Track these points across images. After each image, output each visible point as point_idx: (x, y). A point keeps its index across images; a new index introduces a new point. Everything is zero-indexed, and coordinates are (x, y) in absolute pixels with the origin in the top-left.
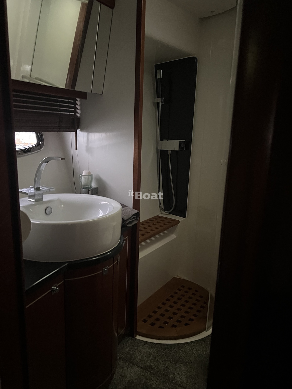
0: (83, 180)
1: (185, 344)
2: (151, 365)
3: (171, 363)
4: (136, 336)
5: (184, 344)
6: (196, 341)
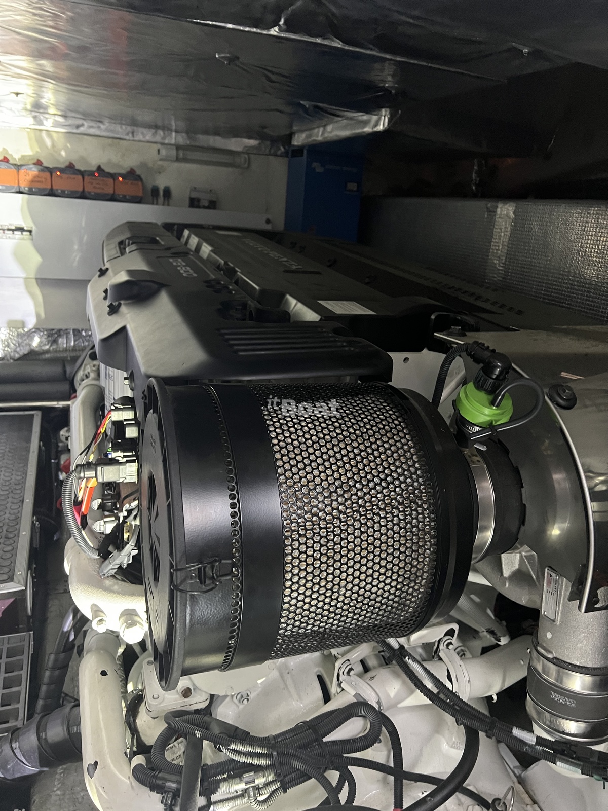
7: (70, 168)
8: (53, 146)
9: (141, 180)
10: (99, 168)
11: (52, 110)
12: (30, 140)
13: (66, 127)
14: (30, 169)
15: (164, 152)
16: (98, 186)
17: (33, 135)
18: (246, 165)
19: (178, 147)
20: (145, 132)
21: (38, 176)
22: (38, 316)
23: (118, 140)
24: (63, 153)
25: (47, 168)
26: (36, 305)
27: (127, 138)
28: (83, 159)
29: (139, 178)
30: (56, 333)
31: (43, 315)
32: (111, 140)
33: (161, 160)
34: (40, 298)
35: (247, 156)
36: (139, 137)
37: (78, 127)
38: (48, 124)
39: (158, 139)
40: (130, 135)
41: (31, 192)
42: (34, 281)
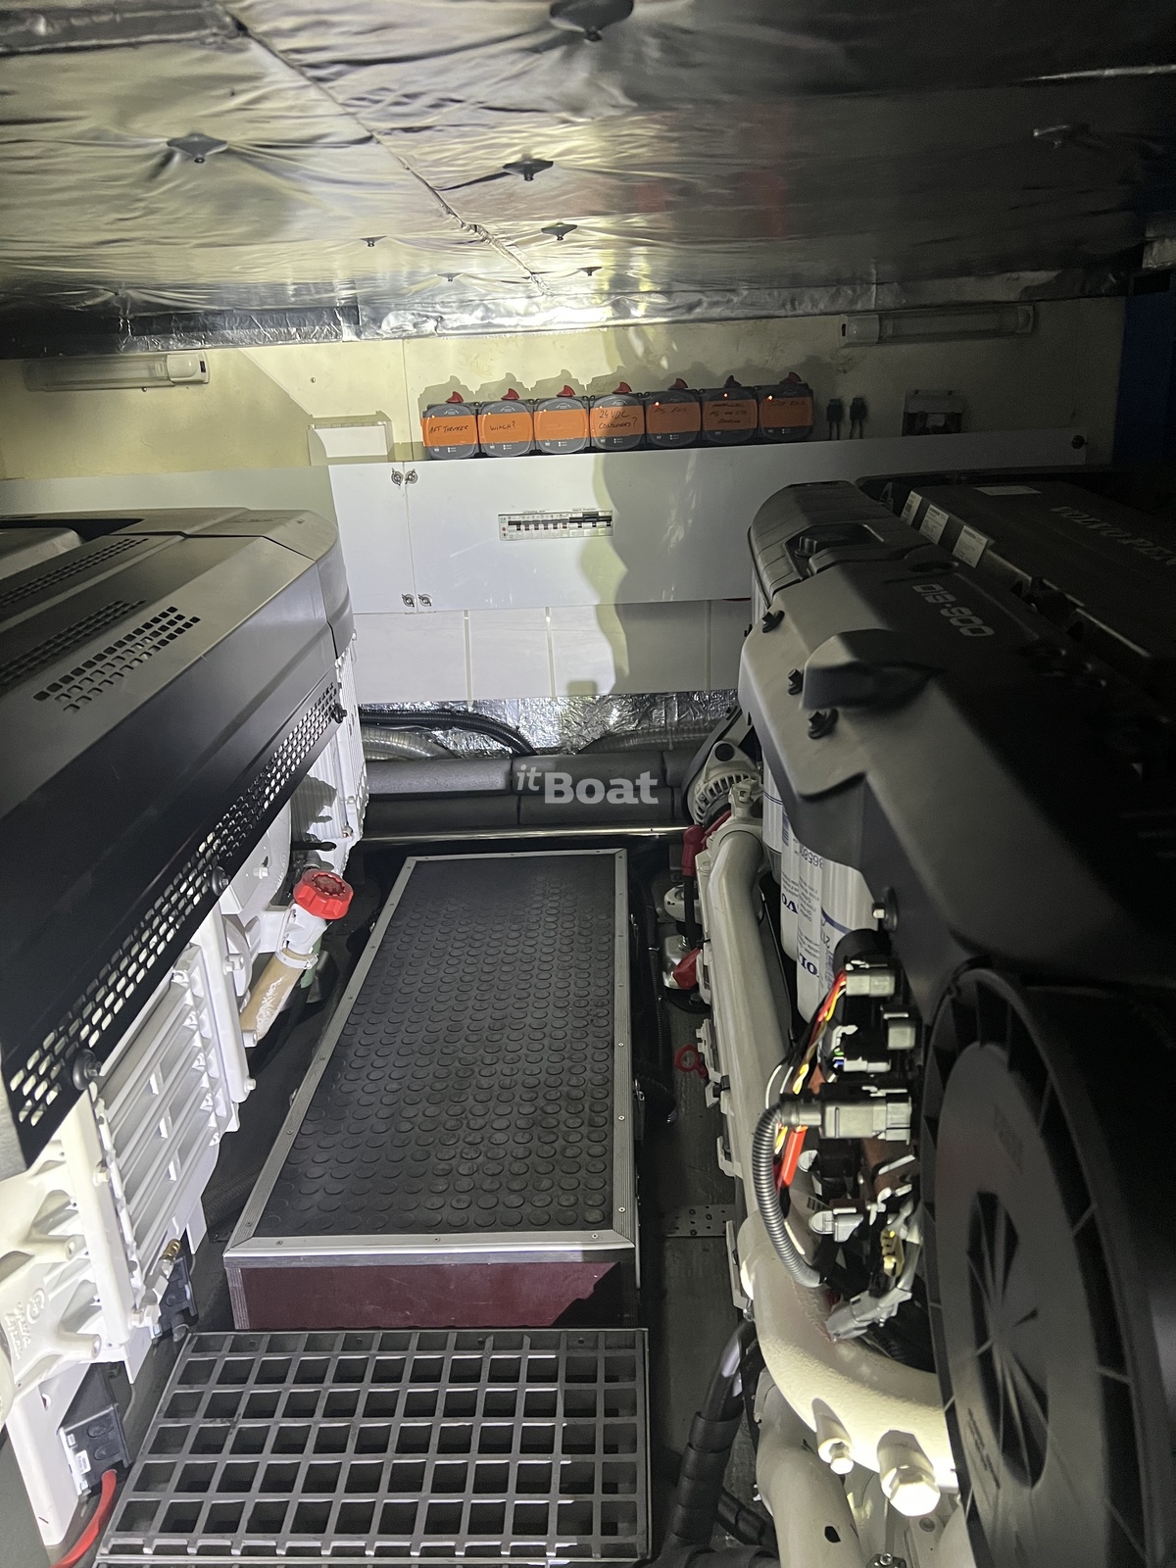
7: (679, 391)
8: (647, 351)
9: (811, 393)
10: (731, 382)
11: (645, 287)
12: (607, 348)
13: (670, 314)
14: (609, 404)
15: (853, 330)
16: (727, 417)
17: (612, 337)
18: (1029, 329)
19: (883, 314)
20: (816, 296)
21: (621, 415)
22: (618, 671)
23: (764, 320)
24: (664, 363)
25: (637, 395)
26: (615, 653)
27: (782, 312)
28: (699, 369)
29: (806, 390)
30: (648, 699)
31: (627, 670)
32: (752, 321)
33: (848, 345)
34: (623, 637)
35: (1030, 309)
36: (807, 307)
37: (691, 308)
38: (639, 313)
39: (841, 304)
40: (788, 307)
41: (609, 447)
42: (613, 608)
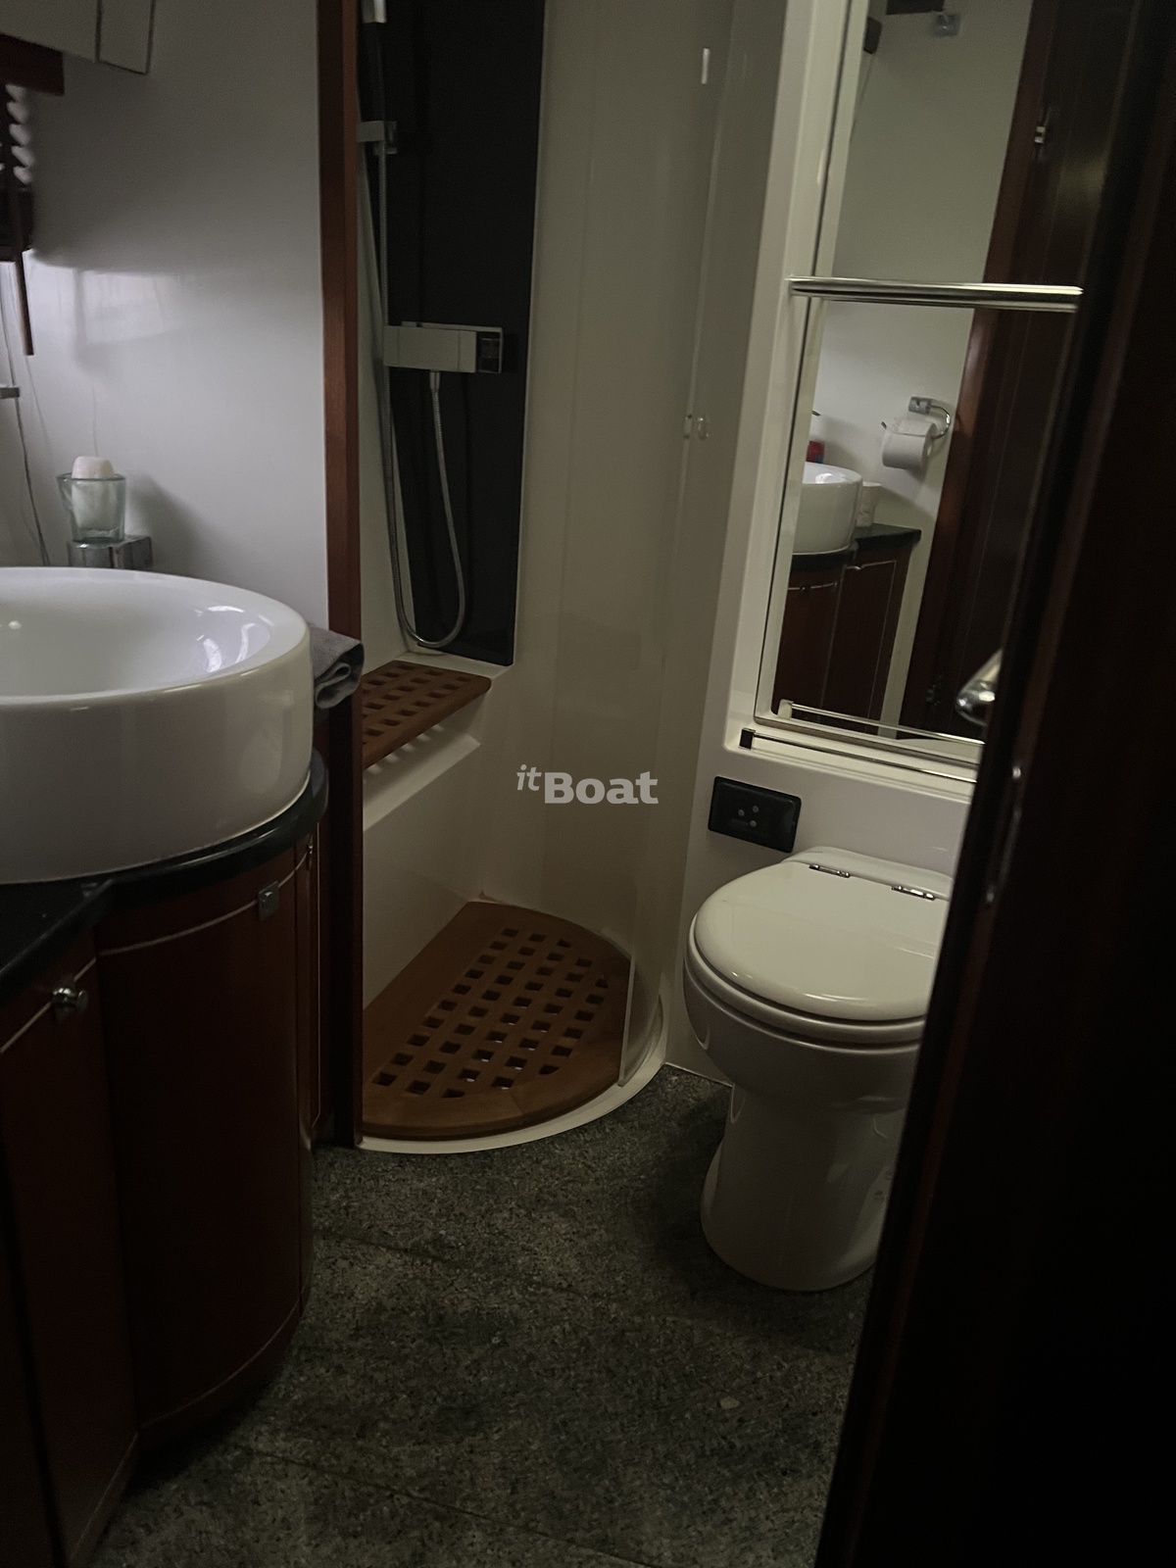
0: (79, 502)
1: (552, 1139)
2: (441, 1235)
3: (514, 1216)
4: (361, 1141)
5: (552, 1143)
6: (593, 1122)
